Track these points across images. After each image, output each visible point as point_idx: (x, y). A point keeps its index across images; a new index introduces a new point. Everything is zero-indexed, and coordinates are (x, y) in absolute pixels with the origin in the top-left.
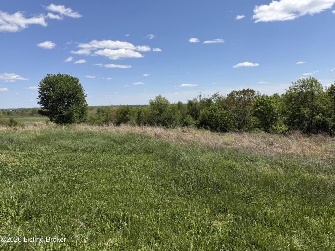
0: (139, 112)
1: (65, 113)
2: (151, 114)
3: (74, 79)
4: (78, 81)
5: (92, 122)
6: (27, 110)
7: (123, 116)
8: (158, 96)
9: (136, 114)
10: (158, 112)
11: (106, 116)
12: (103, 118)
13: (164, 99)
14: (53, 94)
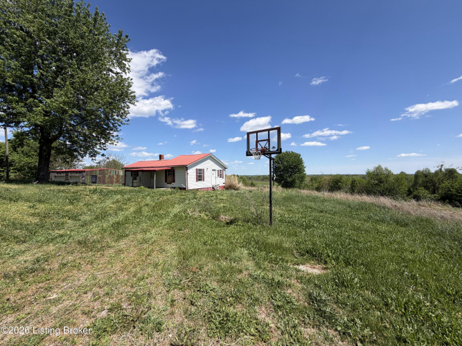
0: (353, 182)
1: (289, 180)
2: (369, 183)
3: (297, 154)
4: (300, 155)
5: (307, 187)
6: (260, 176)
7: (336, 184)
8: (377, 166)
9: (349, 183)
10: (376, 182)
11: (320, 183)
12: (316, 185)
13: (386, 169)
14: (281, 165)
